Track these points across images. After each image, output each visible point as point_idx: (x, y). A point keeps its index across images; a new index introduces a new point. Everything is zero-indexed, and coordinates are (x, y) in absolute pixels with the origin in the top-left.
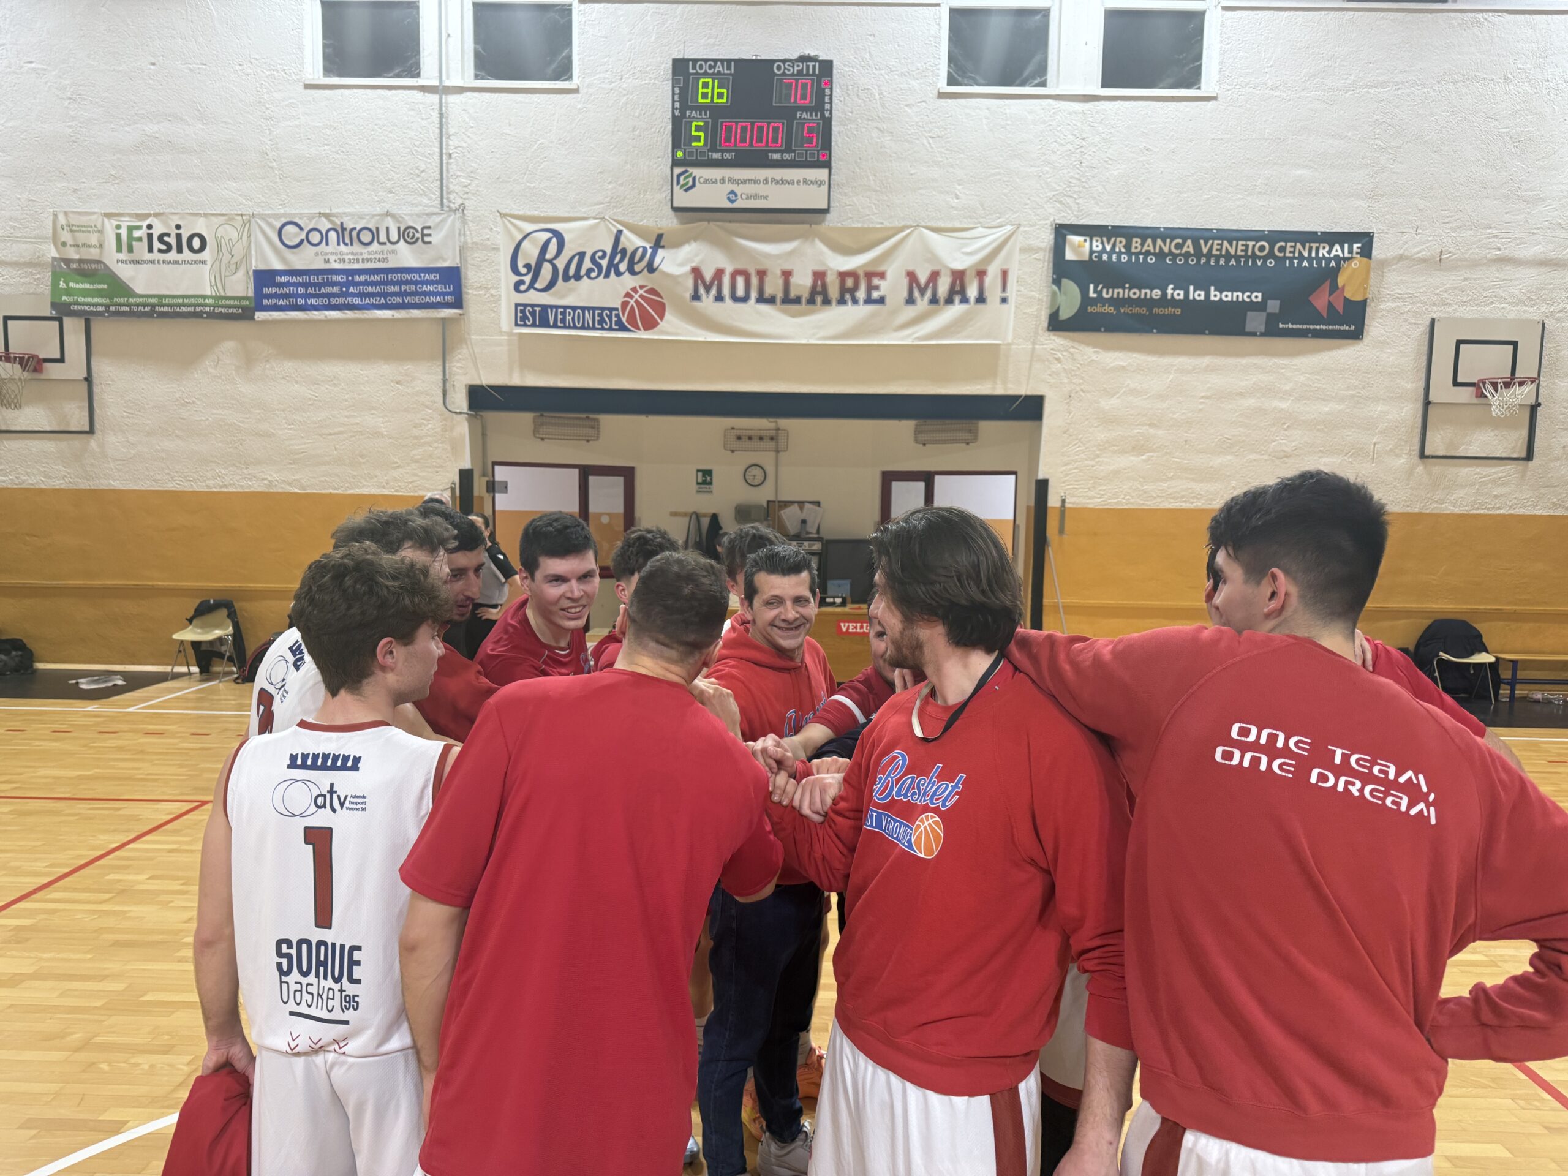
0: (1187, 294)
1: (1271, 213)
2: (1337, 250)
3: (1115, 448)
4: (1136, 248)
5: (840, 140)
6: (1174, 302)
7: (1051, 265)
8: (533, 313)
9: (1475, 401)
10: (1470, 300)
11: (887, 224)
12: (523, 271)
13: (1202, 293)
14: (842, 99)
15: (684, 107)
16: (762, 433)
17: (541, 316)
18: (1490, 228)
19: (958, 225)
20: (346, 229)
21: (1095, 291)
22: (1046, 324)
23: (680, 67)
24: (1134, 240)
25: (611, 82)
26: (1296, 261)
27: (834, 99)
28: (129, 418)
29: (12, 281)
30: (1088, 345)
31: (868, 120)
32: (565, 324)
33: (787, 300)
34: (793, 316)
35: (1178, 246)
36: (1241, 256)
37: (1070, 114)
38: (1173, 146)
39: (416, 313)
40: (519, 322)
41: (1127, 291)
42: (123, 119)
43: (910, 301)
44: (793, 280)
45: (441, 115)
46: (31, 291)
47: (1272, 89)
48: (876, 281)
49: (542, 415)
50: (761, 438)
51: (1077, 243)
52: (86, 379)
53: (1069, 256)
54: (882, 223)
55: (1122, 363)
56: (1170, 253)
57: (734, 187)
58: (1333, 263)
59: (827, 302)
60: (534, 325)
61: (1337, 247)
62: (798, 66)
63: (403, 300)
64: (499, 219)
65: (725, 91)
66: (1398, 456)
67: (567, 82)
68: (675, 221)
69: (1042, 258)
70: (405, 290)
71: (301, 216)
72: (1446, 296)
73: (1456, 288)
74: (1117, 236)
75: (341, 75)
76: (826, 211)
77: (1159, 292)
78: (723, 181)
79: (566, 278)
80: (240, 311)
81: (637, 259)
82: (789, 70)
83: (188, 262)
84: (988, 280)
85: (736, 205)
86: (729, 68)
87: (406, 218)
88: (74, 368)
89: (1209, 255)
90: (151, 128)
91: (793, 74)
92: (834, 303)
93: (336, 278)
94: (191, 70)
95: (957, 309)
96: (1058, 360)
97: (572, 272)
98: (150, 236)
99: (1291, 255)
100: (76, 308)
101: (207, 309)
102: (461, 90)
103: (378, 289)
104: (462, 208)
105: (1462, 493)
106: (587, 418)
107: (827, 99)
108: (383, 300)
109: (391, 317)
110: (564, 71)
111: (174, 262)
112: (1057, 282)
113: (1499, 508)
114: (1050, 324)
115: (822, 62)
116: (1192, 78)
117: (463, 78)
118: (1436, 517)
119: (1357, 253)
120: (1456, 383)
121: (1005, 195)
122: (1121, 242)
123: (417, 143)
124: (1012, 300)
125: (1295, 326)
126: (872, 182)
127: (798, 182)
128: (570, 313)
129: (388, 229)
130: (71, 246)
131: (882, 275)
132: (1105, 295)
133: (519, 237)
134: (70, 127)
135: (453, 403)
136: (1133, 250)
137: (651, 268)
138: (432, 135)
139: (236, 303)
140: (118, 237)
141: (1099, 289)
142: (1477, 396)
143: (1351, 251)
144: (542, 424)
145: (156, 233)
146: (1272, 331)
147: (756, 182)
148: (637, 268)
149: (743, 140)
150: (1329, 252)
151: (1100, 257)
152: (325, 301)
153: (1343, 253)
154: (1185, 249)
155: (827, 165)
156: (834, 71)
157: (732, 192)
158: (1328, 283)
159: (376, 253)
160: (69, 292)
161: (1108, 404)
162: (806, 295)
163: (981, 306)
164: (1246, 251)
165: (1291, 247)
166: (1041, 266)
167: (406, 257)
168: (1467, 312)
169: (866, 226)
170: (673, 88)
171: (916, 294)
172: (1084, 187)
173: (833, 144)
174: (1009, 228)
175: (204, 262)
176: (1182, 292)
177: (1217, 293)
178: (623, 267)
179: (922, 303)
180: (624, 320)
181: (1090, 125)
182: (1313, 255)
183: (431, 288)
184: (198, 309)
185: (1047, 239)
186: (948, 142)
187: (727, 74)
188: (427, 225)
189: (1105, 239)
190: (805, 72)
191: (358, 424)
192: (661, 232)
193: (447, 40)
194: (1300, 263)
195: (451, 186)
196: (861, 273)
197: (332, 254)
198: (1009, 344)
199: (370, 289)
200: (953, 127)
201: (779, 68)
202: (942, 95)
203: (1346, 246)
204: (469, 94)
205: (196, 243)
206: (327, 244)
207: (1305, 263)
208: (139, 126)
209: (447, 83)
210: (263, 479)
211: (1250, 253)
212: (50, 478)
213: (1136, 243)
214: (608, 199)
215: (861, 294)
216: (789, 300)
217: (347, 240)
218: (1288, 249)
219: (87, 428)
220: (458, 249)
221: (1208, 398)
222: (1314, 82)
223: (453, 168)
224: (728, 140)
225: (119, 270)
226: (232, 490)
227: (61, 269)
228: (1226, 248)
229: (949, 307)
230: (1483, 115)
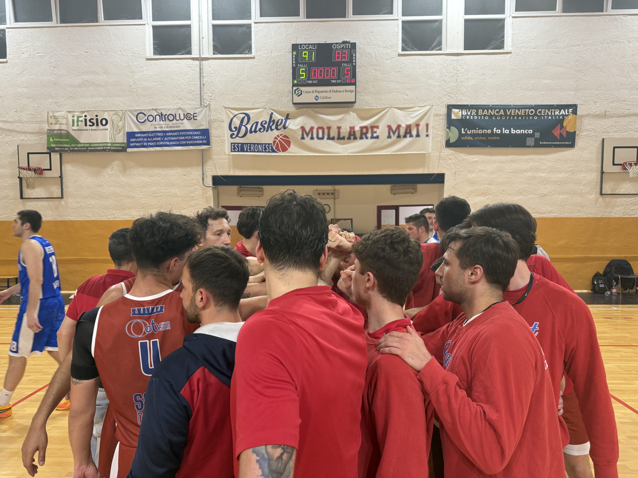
0: (502, 131)
1: (535, 98)
3: (475, 194)
4: (480, 113)
5: (359, 74)
6: (496, 135)
7: (446, 121)
8: (238, 147)
9: (622, 171)
10: (618, 130)
11: (379, 107)
12: (234, 130)
13: (508, 131)
14: (360, 58)
15: (297, 63)
16: (328, 192)
17: (241, 148)
18: (625, 101)
19: (407, 106)
20: (163, 115)
21: (464, 131)
22: (444, 145)
23: (295, 47)
25: (268, 54)
26: (546, 117)
27: (357, 58)
28: (76, 191)
29: (31, 139)
30: (462, 153)
31: (371, 66)
32: (251, 150)
33: (339, 138)
34: (342, 144)
35: (497, 112)
36: (524, 116)
37: (452, 61)
38: (494, 72)
39: (191, 147)
40: (232, 150)
41: (477, 130)
42: (74, 74)
43: (389, 137)
44: (342, 131)
45: (200, 69)
46: (38, 142)
47: (533, 48)
48: (375, 130)
49: (241, 187)
50: (328, 194)
51: (456, 112)
52: (60, 177)
53: (453, 117)
54: (377, 107)
55: (476, 160)
56: (494, 115)
57: (317, 94)
58: (561, 117)
59: (355, 138)
60: (238, 151)
61: (562, 110)
62: (342, 45)
63: (186, 142)
64: (224, 109)
66: (591, 194)
67: (250, 55)
68: (294, 108)
69: (442, 118)
70: (187, 139)
71: (145, 110)
72: (608, 129)
73: (612, 126)
74: (472, 109)
75: (160, 55)
76: (354, 102)
77: (491, 131)
78: (313, 92)
79: (251, 132)
80: (121, 148)
81: (279, 124)
82: (338, 47)
83: (101, 130)
84: (420, 128)
85: (318, 101)
86: (314, 47)
87: (187, 110)
88: (55, 173)
89: (510, 115)
90: (86, 77)
91: (340, 49)
92: (358, 139)
93: (159, 134)
94: (101, 54)
95: (408, 139)
96: (450, 159)
97: (253, 130)
98: (86, 120)
99: (544, 114)
100: (57, 149)
101: (108, 148)
102: (207, 59)
103: (176, 138)
104: (209, 105)
105: (618, 209)
106: (258, 187)
107: (354, 58)
108: (178, 143)
109: (181, 149)
110: (248, 50)
111: (95, 130)
112: (449, 128)
113: (634, 215)
114: (446, 145)
115: (352, 44)
116: (501, 46)
117: (208, 54)
118: (608, 219)
119: (571, 113)
120: (614, 164)
121: (426, 94)
122: (474, 111)
123: (191, 80)
124: (431, 136)
125: (546, 143)
126: (373, 90)
127: (343, 91)
128: (252, 146)
129: (179, 114)
130: (54, 124)
131: (377, 127)
132: (468, 133)
133: (232, 116)
134: (54, 78)
135: (206, 183)
136: (479, 114)
137: (285, 127)
138: (197, 77)
139: (120, 145)
140: (73, 121)
141: (466, 130)
142: (623, 169)
143: (568, 112)
144: (241, 190)
145: (88, 118)
146: (537, 145)
147: (326, 92)
148: (279, 127)
149: (321, 75)
150: (559, 113)
151: (466, 117)
152: (155, 144)
153: (565, 113)
155: (354, 84)
156: (357, 47)
157: (317, 96)
158: (559, 125)
159: (175, 124)
160: (54, 142)
161: (471, 176)
162: (347, 136)
163: (418, 138)
164: (525, 113)
165: (544, 111)
166: (442, 122)
167: (187, 125)
168: (617, 135)
169: (371, 108)
170: (292, 55)
171: (391, 134)
172: (458, 90)
173: (357, 76)
174: (428, 107)
175: (107, 129)
176: (500, 131)
177: (514, 131)
178: (273, 127)
179: (394, 137)
180: (274, 148)
181: (460, 65)
182: (553, 114)
183: (197, 137)
184: (105, 148)
185: (444, 111)
186: (403, 73)
187: (314, 49)
188: (195, 112)
189: (467, 110)
190: (345, 48)
191: (168, 192)
192: (288, 113)
193: (202, 40)
194: (548, 118)
195: (205, 97)
196: (369, 127)
197: (157, 125)
198: (429, 153)
199: (173, 138)
200: (405, 67)
201: (334, 46)
202: (400, 55)
203: (566, 110)
204: (211, 60)
205: (104, 122)
206: (156, 121)
207: (550, 117)
208: (81, 76)
209: (203, 56)
210: (130, 215)
211: (527, 114)
213: (480, 111)
214: (267, 101)
215: (369, 135)
216: (340, 138)
217: (164, 119)
218: (543, 112)
219: (60, 196)
220: (208, 122)
221: (512, 173)
222: (551, 45)
223: (205, 89)
224: (314, 75)
225: (73, 133)
226: (118, 219)
227: (51, 133)
228: (517, 112)
229: (405, 139)
230: (620, 56)
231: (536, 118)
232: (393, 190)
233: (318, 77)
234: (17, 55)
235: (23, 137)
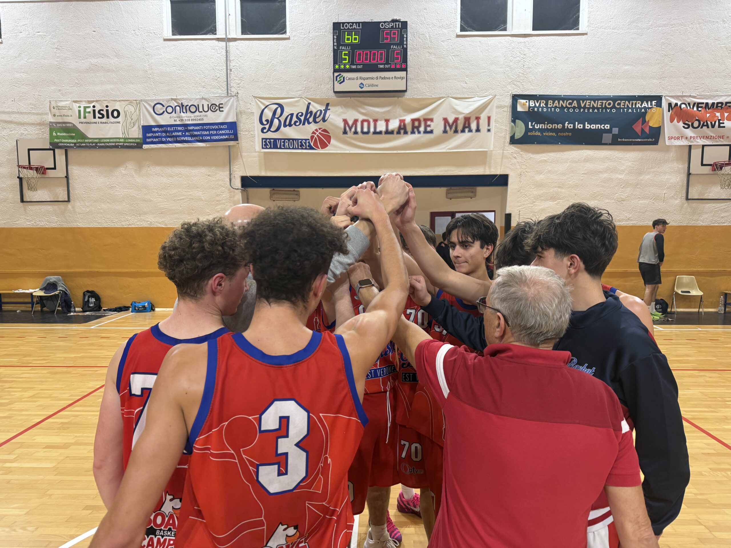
0: (574, 126)
1: (614, 87)
2: (645, 104)
3: (543, 198)
5: (411, 58)
6: (568, 130)
7: (511, 113)
8: (270, 142)
9: (712, 173)
11: (433, 96)
12: (265, 123)
13: (582, 125)
14: (412, 39)
15: (339, 45)
17: (274, 144)
18: (717, 91)
19: (466, 95)
20: (184, 106)
21: (531, 125)
22: (509, 141)
23: (337, 26)
24: (549, 101)
25: (305, 34)
26: (625, 109)
27: (408, 39)
28: (85, 194)
29: (31, 133)
30: (528, 150)
31: (424, 48)
32: (285, 147)
34: (390, 140)
35: (570, 104)
36: (600, 108)
37: (518, 43)
38: (567, 57)
39: (217, 144)
40: (264, 147)
41: (546, 125)
42: (81, 57)
43: (445, 131)
44: (390, 124)
45: (227, 51)
46: (40, 137)
47: (613, 29)
48: (429, 123)
49: (274, 190)
51: (522, 103)
52: (66, 177)
53: (519, 109)
54: (431, 96)
55: (545, 159)
56: (566, 107)
57: (362, 81)
58: (643, 110)
59: (406, 133)
60: (270, 148)
61: (645, 102)
62: (391, 24)
63: (211, 138)
64: (253, 99)
65: (357, 37)
66: (676, 199)
67: (284, 35)
68: (335, 97)
69: (506, 110)
70: (212, 133)
71: (163, 100)
74: (541, 99)
75: (180, 34)
76: (405, 91)
77: (561, 126)
78: (357, 78)
79: (285, 126)
80: (136, 144)
81: (317, 117)
82: (387, 26)
83: (112, 123)
84: (481, 121)
85: (363, 90)
86: (359, 26)
87: (212, 100)
88: (60, 172)
89: (585, 107)
90: (94, 61)
91: (389, 28)
93: (180, 128)
94: (111, 34)
95: (467, 135)
96: (515, 157)
97: (287, 123)
98: (94, 111)
99: (623, 107)
100: (61, 144)
101: (121, 144)
102: (235, 40)
103: (199, 133)
104: (237, 94)
105: (706, 216)
106: (294, 190)
107: (405, 39)
108: (201, 138)
109: (205, 145)
110: (282, 29)
111: (106, 123)
112: (514, 121)
113: (724, 223)
114: (511, 141)
115: (402, 22)
116: (575, 25)
117: (236, 34)
118: (694, 228)
119: (655, 105)
120: (702, 165)
121: (488, 81)
123: (216, 65)
124: (493, 130)
125: (626, 140)
126: (426, 77)
127: (392, 78)
128: (287, 142)
129: (203, 105)
130: (58, 116)
132: (536, 127)
133: (263, 107)
134: (57, 61)
135: (234, 184)
136: (549, 106)
137: (324, 120)
138: (222, 61)
139: (134, 141)
140: (79, 111)
141: (533, 124)
142: (712, 171)
143: (651, 104)
144: (274, 194)
145: (97, 109)
146: (615, 142)
147: (372, 78)
148: (317, 120)
149: (366, 59)
150: (641, 105)
151: (533, 109)
152: (175, 139)
153: (648, 106)
154: (573, 105)
155: (405, 70)
156: (408, 26)
157: (362, 84)
158: (641, 119)
159: (198, 116)
160: (57, 137)
161: (539, 178)
162: (396, 130)
163: (478, 133)
164: (602, 105)
166: (506, 114)
167: (212, 117)
169: (424, 97)
170: (333, 36)
171: (448, 128)
172: (525, 77)
173: (408, 60)
174: (491, 97)
175: (119, 122)
176: (572, 125)
177: (589, 125)
178: (311, 120)
179: (451, 132)
180: (312, 144)
181: (527, 48)
182: (634, 106)
183: (223, 132)
184: (117, 144)
185: (508, 101)
186: (461, 58)
187: (358, 29)
188: (221, 103)
189: (535, 101)
190: (394, 27)
191: (191, 195)
192: (328, 102)
193: (228, 17)
194: (628, 110)
195: (232, 84)
196: (422, 119)
197: (178, 117)
198: (491, 151)
199: (195, 133)
200: (463, 51)
201: (382, 25)
202: (458, 36)
203: (649, 102)
204: (239, 41)
205: (115, 114)
206: (175, 113)
207: (630, 111)
208: (88, 60)
209: (229, 37)
210: (147, 221)
211: (604, 106)
212: (50, 222)
213: (550, 102)
214: (304, 89)
215: (422, 129)
216: (388, 133)
217: (184, 111)
218: (622, 104)
219: (67, 200)
220: (235, 113)
221: (585, 174)
222: (633, 25)
223: (232, 76)
224: (359, 59)
225: (80, 127)
226: (133, 226)
227: (53, 127)
228: (593, 104)
229: (463, 134)
230: (713, 38)
231: (614, 110)
232: (449, 193)
233: (363, 62)
234: (14, 34)
235: (22, 130)
